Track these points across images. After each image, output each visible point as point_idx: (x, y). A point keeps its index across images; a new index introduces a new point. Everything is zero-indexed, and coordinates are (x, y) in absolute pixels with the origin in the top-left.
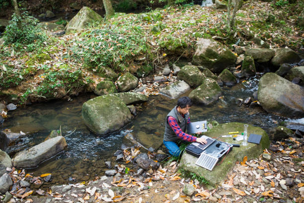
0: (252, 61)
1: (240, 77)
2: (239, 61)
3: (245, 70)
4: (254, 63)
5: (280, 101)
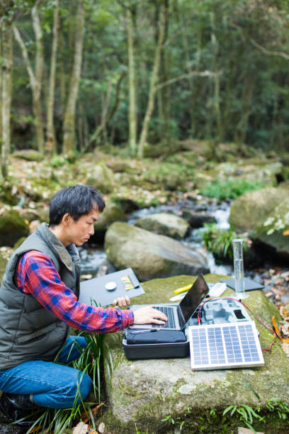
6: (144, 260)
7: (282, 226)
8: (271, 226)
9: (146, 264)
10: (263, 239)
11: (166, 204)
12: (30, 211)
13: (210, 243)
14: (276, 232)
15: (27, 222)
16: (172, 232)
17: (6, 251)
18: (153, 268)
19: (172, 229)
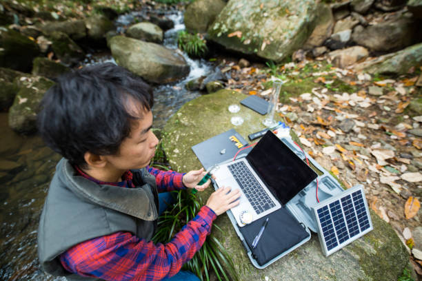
0: (66, 39)
1: (68, 65)
2: (45, 47)
3: (67, 55)
4: (71, 41)
5: (162, 63)
6: (149, 68)
7: (226, 30)
8: (219, 30)
9: (151, 71)
10: (215, 40)
11: (134, 10)
12: (30, 27)
13: (184, 47)
14: (223, 34)
15: (32, 39)
16: (155, 38)
17: (27, 80)
18: (157, 73)
19: (154, 35)
